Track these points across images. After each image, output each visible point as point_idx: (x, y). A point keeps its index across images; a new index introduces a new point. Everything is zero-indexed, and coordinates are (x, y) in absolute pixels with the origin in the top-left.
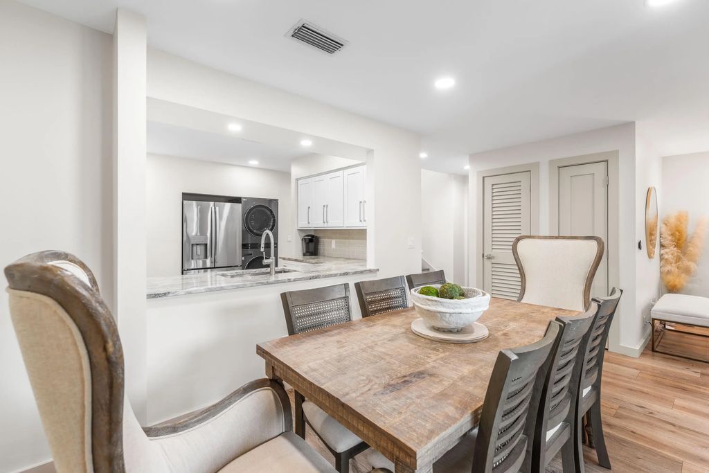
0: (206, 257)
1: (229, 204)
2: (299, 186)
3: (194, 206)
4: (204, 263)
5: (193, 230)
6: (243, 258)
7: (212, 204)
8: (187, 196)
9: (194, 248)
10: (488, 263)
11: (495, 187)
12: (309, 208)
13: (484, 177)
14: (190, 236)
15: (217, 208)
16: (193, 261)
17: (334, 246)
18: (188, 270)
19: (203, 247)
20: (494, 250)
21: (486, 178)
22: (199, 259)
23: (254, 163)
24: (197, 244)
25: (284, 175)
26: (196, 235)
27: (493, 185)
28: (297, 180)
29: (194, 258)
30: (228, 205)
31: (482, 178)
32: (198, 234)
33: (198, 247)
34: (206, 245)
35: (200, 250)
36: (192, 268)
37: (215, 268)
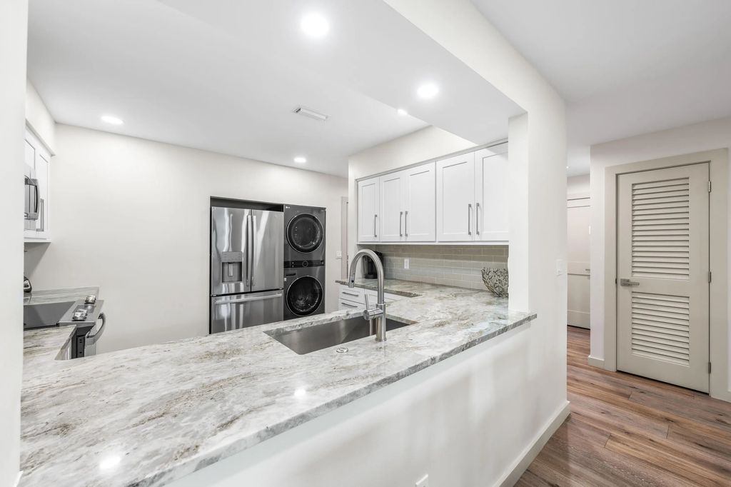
0: (240, 279)
1: (268, 212)
2: (360, 188)
3: (225, 214)
4: (237, 287)
5: (225, 245)
6: (285, 279)
7: (247, 211)
8: (216, 201)
9: (226, 267)
10: (625, 292)
11: (636, 187)
12: (376, 216)
13: (617, 175)
14: (221, 252)
15: (255, 217)
16: (224, 285)
17: (407, 266)
18: (217, 296)
19: (237, 267)
20: (636, 275)
21: (620, 176)
22: (231, 282)
23: (300, 160)
24: (229, 263)
25: (339, 180)
26: (228, 251)
27: (633, 185)
28: (357, 181)
29: (226, 279)
30: (266, 214)
31: (615, 176)
32: (230, 250)
33: (231, 267)
34: (241, 263)
35: (232, 270)
36: (223, 293)
37: (251, 292)
